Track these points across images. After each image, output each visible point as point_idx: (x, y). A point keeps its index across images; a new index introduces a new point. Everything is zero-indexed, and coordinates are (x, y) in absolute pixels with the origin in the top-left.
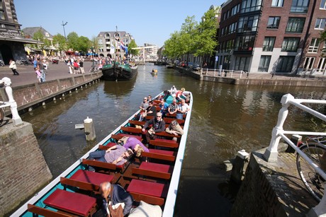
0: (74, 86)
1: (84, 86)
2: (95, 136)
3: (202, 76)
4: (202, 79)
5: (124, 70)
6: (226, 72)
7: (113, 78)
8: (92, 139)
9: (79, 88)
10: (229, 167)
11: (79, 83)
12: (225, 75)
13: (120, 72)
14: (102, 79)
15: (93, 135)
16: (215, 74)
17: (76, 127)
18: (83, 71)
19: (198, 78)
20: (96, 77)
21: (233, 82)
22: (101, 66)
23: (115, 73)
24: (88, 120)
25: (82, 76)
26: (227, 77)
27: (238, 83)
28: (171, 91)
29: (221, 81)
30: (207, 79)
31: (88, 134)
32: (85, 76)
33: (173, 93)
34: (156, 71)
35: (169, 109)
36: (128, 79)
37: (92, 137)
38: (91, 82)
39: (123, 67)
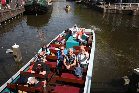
0: (4, 19)
1: (11, 19)
2: (21, 59)
3: (105, 9)
4: (105, 12)
5: (42, 6)
6: (125, 5)
7: (34, 13)
8: (20, 60)
9: (7, 21)
10: (127, 81)
11: (6, 17)
12: (125, 8)
13: (39, 8)
14: (25, 13)
15: (20, 58)
16: (116, 7)
17: (7, 52)
18: (9, 7)
19: (101, 10)
20: (20, 12)
21: (131, 13)
22: (23, 3)
23: (35, 9)
24: (16, 46)
25: (9, 12)
26: (126, 9)
27: (135, 14)
28: (72, 29)
29: (121, 12)
30: (109, 11)
31: (16, 57)
32: (12, 11)
33: (74, 32)
34: (69, 7)
35: (65, 61)
36: (45, 14)
37: (19, 59)
38: (17, 16)
39: (41, 3)
